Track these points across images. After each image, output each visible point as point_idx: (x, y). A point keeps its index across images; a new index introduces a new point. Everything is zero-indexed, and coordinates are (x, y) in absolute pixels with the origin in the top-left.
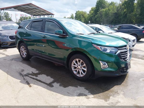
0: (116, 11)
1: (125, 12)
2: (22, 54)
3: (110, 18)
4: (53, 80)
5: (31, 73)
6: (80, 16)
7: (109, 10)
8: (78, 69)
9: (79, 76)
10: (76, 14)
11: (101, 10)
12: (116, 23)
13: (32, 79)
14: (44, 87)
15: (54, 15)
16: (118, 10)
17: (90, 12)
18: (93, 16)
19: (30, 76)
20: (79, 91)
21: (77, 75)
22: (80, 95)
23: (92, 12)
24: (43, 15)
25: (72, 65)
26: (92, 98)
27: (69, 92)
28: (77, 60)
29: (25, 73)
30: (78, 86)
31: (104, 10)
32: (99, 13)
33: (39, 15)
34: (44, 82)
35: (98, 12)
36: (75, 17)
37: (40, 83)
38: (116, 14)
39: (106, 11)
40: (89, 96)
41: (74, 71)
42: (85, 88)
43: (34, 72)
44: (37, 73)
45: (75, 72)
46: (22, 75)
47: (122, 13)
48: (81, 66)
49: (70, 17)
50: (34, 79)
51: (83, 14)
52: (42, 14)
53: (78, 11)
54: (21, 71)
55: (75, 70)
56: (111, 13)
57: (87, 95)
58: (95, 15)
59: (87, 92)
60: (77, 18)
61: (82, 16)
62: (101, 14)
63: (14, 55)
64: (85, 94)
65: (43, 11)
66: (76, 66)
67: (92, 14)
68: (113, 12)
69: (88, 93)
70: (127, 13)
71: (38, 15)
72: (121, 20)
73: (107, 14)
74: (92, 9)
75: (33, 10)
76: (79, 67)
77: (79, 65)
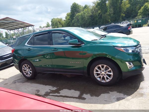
0: (91, 14)
1: (100, 13)
2: (25, 74)
3: (86, 21)
4: (79, 92)
5: (50, 91)
6: (56, 24)
7: (84, 13)
8: (102, 75)
9: (105, 82)
10: (52, 21)
11: (77, 15)
12: (93, 25)
13: (57, 97)
14: (77, 102)
15: (34, 26)
16: (93, 13)
17: (66, 18)
18: (70, 22)
19: (51, 94)
20: (114, 96)
21: (102, 81)
22: (118, 99)
23: (68, 17)
24: (22, 28)
25: (95, 72)
26: (131, 99)
27: (105, 100)
28: (100, 66)
29: (43, 93)
30: (109, 92)
31: (80, 14)
32: (76, 18)
33: (17, 29)
34: (72, 96)
35: (74, 17)
36: (52, 24)
37: (68, 98)
38: (91, 16)
39: (81, 15)
40: (127, 98)
41: (97, 78)
42: (117, 92)
43: (52, 90)
44: (56, 90)
45: (99, 79)
46: (42, 96)
47: (97, 15)
48: (105, 71)
49: (46, 25)
50: (58, 96)
51: (60, 21)
52: (20, 27)
53: (54, 19)
54: (37, 92)
55: (99, 76)
56: (87, 16)
57: (125, 98)
58: (72, 21)
59: (122, 95)
60: (53, 25)
61: (58, 23)
62: (77, 19)
63: (13, 77)
64: (122, 97)
65: (21, 24)
66: (99, 72)
67: (69, 19)
68: (89, 15)
69: (124, 95)
70: (102, 14)
71: (15, 28)
72: (97, 22)
73: (83, 18)
74: (68, 15)
75: (10, 24)
76: (103, 73)
77: (103, 71)
